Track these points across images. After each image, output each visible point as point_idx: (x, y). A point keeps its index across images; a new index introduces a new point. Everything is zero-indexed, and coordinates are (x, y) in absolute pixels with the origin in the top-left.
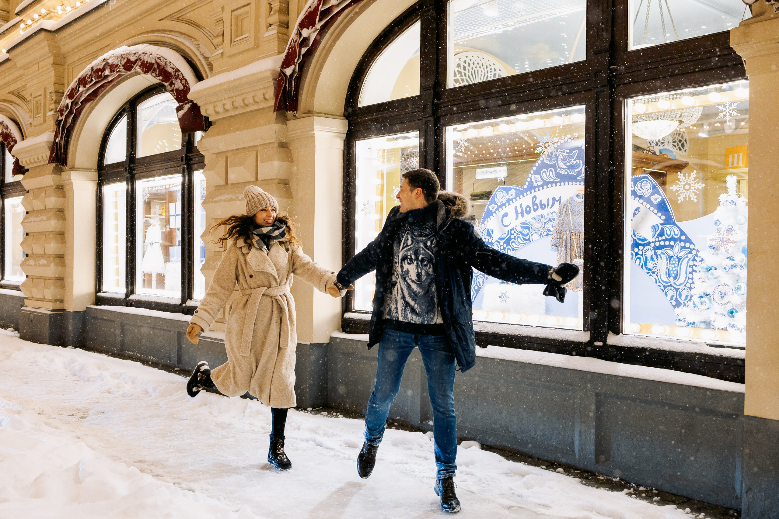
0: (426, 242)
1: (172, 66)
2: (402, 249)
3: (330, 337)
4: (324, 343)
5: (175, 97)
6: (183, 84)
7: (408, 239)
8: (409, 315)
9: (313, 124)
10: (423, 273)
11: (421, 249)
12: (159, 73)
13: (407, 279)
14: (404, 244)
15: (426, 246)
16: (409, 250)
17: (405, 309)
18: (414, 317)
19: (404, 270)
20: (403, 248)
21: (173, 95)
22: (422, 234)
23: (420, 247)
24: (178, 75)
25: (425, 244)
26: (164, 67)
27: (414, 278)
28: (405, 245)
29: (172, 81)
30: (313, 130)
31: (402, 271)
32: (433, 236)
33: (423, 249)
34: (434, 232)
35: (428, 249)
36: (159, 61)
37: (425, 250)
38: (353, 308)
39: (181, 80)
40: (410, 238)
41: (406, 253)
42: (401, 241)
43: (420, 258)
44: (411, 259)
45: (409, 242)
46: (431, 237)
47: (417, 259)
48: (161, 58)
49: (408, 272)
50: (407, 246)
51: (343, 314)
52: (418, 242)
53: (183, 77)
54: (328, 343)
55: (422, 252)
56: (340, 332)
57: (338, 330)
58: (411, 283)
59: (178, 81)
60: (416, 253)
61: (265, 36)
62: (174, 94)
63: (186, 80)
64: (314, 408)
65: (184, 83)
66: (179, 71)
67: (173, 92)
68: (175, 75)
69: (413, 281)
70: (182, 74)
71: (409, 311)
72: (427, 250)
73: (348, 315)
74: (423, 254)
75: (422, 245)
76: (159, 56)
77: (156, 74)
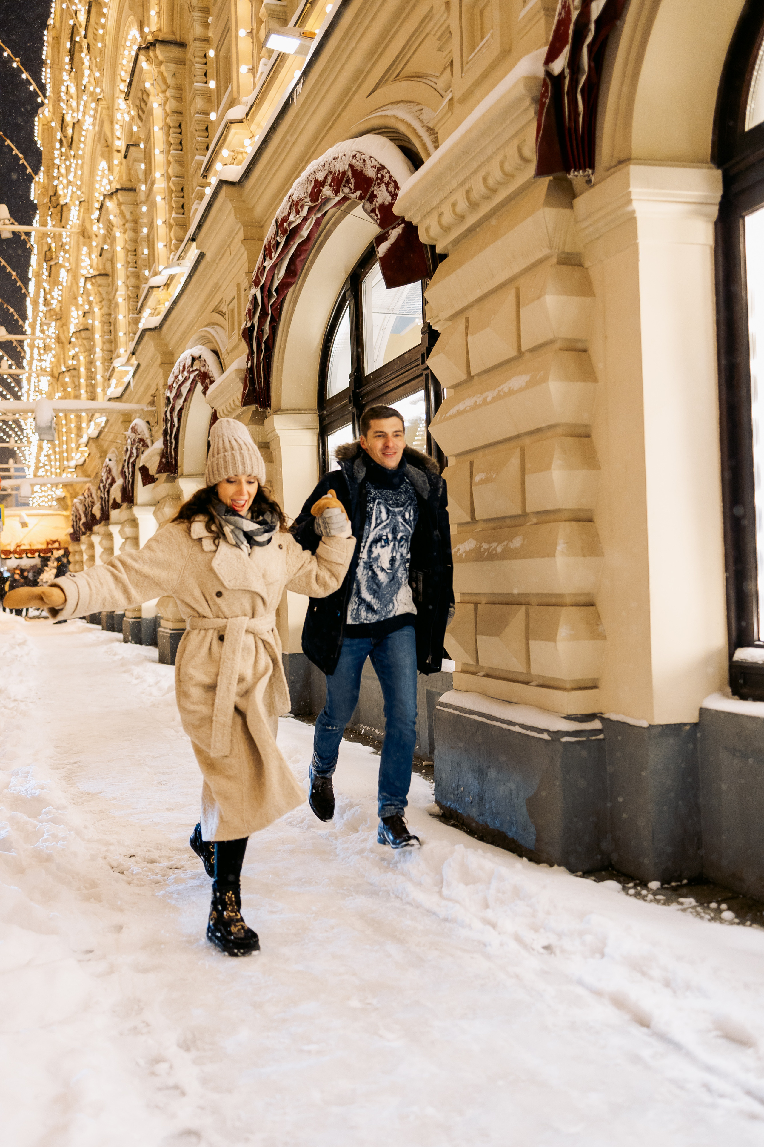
0: (404, 513)
1: (374, 163)
2: (375, 527)
3: (701, 709)
4: (685, 724)
5: (378, 221)
6: (390, 193)
7: (381, 512)
8: (363, 614)
9: (628, 185)
10: (398, 557)
11: (400, 524)
12: (354, 186)
13: (375, 567)
14: (377, 519)
15: (405, 520)
16: (385, 527)
17: (358, 608)
18: (370, 615)
19: (373, 556)
20: (377, 525)
21: (376, 218)
22: (398, 503)
23: (398, 522)
24: (382, 176)
25: (403, 516)
26: (362, 171)
27: (386, 565)
28: (379, 521)
29: (373, 191)
30: (630, 201)
31: (369, 557)
32: (410, 504)
33: (402, 524)
34: (409, 499)
35: (407, 523)
36: (354, 162)
37: (404, 526)
38: (756, 637)
39: (387, 185)
40: (383, 510)
41: (381, 532)
42: (372, 515)
43: (399, 537)
44: (387, 541)
45: (384, 516)
46: (408, 506)
47: (395, 538)
48: (358, 155)
49: (377, 559)
50: (382, 522)
51: (731, 655)
52: (394, 515)
53: (391, 177)
54: (696, 724)
55: (401, 528)
56: (725, 695)
57: (720, 690)
58: (378, 572)
59: (383, 187)
60: (394, 531)
61: (519, 19)
62: (377, 215)
63: (395, 182)
64: (665, 881)
65: (393, 190)
66: (383, 167)
67: (375, 212)
68: (377, 178)
69: (383, 570)
70: (389, 172)
71: (364, 609)
72: (407, 526)
73: (744, 654)
74: (402, 531)
75: (400, 519)
76: (354, 153)
77: (350, 189)
